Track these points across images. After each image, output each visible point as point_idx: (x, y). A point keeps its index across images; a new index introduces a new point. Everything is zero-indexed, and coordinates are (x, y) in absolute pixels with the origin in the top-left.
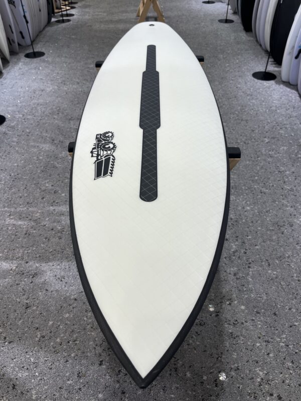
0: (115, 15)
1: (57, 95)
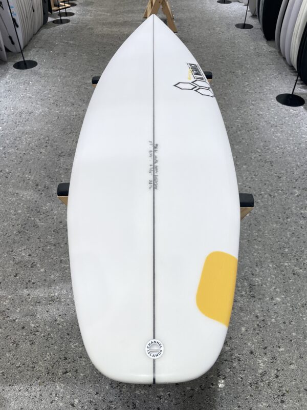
0: (119, 16)
1: (46, 121)
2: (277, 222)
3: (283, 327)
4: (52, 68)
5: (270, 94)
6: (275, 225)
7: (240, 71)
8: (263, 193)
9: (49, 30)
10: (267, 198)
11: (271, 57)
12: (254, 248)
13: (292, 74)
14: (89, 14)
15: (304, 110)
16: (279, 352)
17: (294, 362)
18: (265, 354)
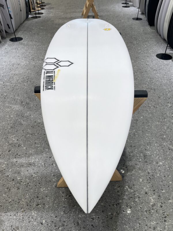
0: (68, 14)
1: (28, 68)
2: (158, 121)
3: (164, 179)
4: (31, 41)
5: (153, 53)
6: (157, 123)
7: (135, 42)
8: (150, 105)
9: (29, 21)
10: (153, 108)
11: (153, 35)
12: (146, 135)
13: (165, 43)
14: (52, 14)
15: (172, 62)
16: (162, 193)
17: (171, 198)
18: (154, 194)
